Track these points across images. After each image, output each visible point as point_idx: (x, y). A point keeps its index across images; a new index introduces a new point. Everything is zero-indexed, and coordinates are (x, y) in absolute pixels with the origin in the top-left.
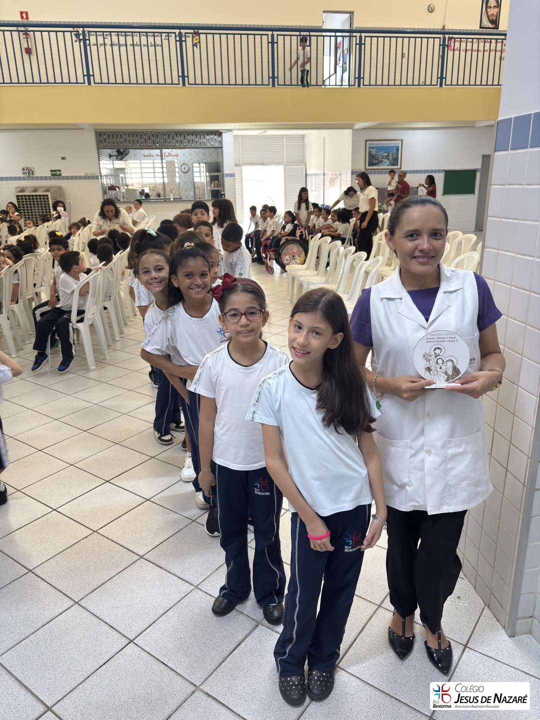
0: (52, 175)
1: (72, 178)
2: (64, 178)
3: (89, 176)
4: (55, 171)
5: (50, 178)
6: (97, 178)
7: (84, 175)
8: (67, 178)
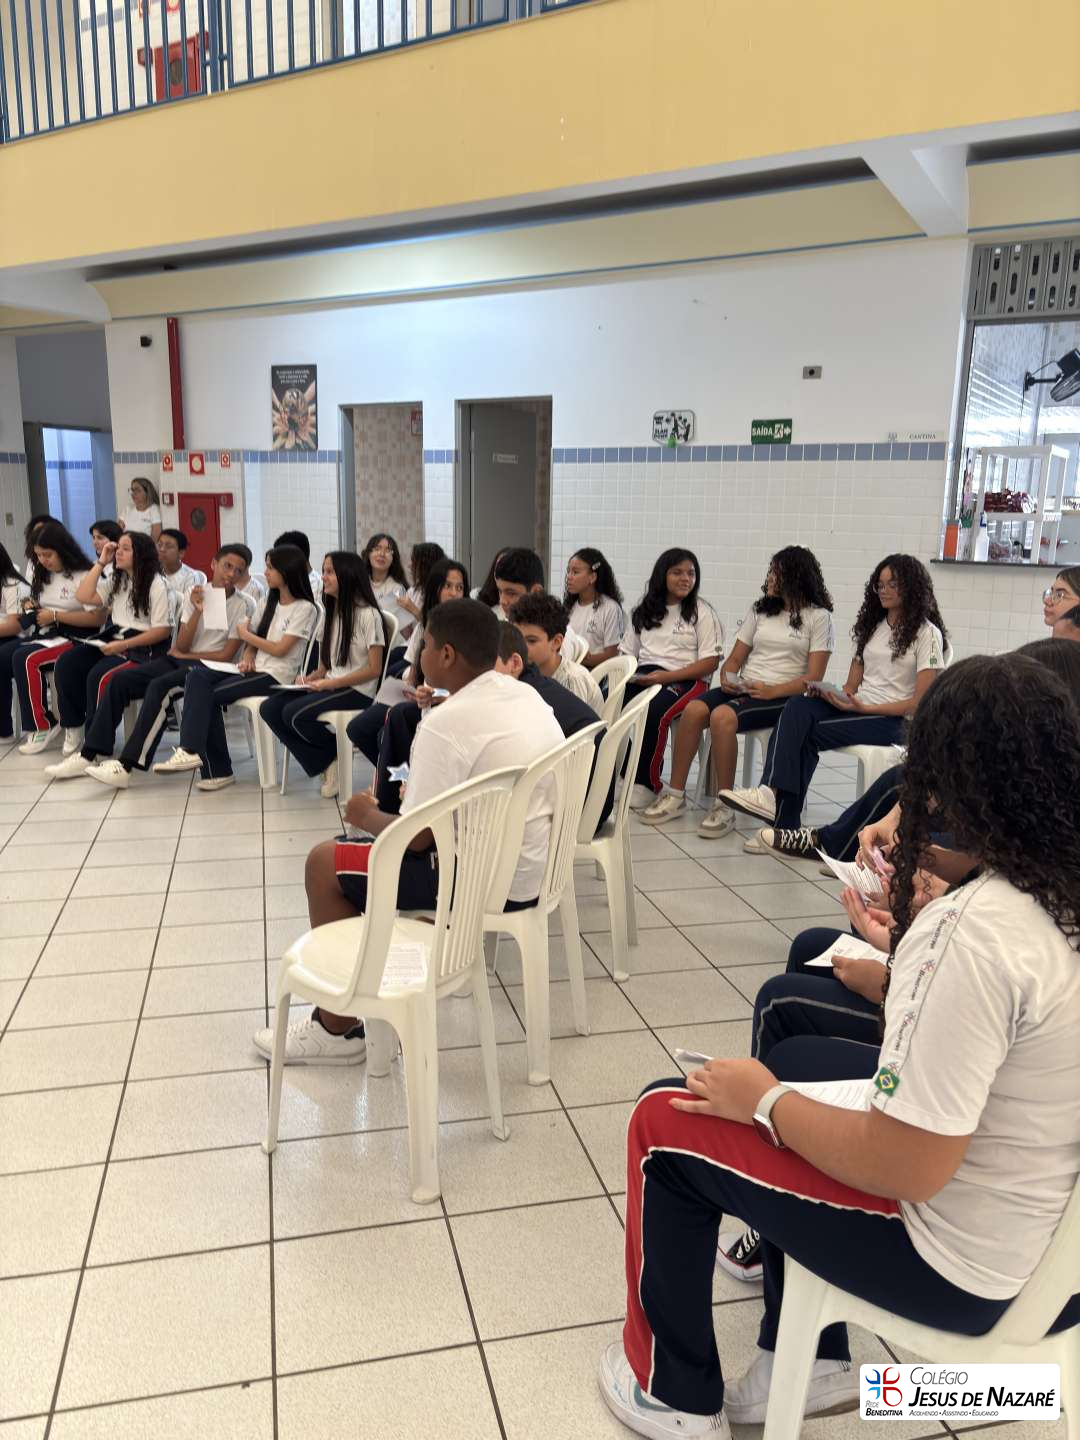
0: (754, 439)
1: (829, 452)
2: (797, 453)
3: (905, 446)
4: (771, 424)
5: (744, 454)
6: (938, 451)
7: (882, 439)
8: (812, 452)
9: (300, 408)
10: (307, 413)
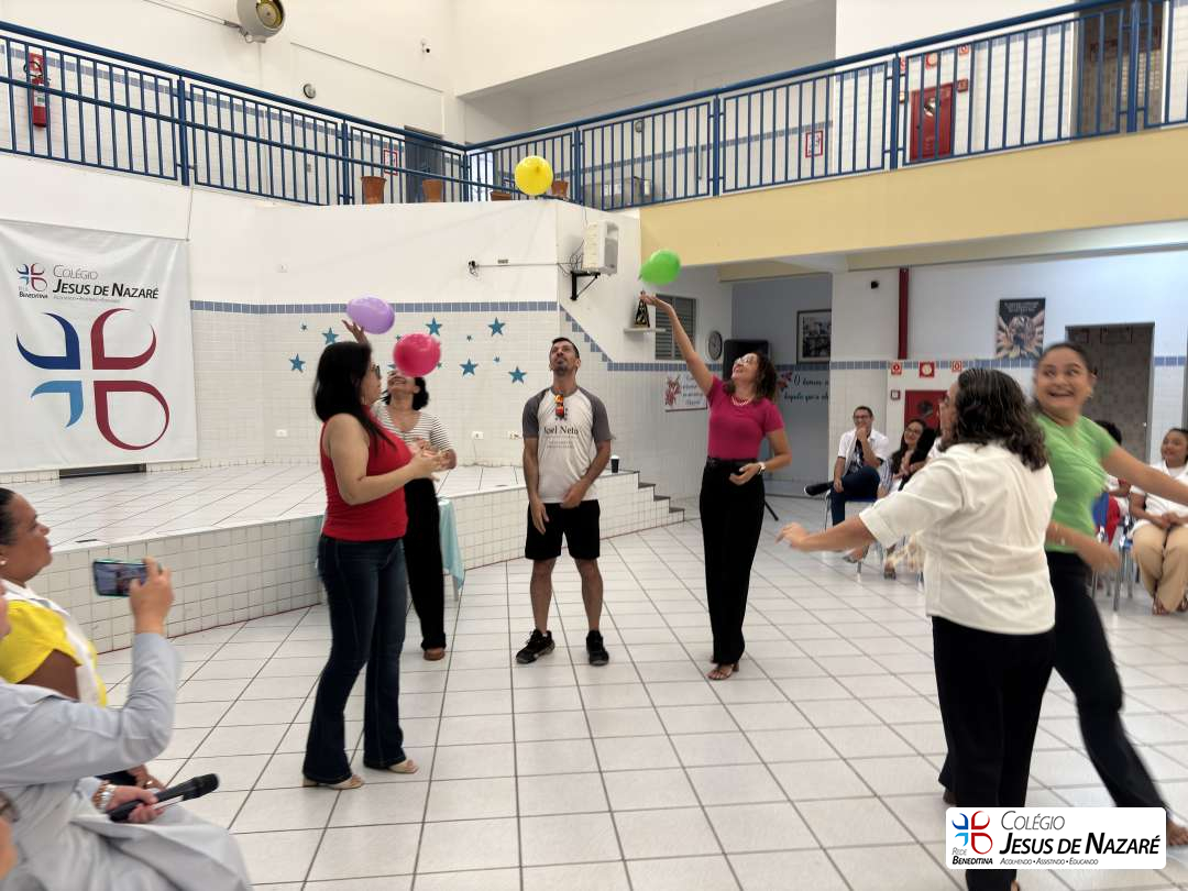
9: (1028, 328)
10: (1034, 333)
